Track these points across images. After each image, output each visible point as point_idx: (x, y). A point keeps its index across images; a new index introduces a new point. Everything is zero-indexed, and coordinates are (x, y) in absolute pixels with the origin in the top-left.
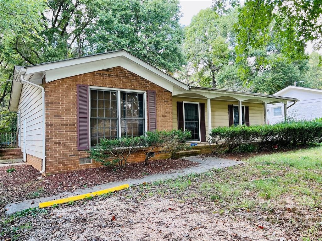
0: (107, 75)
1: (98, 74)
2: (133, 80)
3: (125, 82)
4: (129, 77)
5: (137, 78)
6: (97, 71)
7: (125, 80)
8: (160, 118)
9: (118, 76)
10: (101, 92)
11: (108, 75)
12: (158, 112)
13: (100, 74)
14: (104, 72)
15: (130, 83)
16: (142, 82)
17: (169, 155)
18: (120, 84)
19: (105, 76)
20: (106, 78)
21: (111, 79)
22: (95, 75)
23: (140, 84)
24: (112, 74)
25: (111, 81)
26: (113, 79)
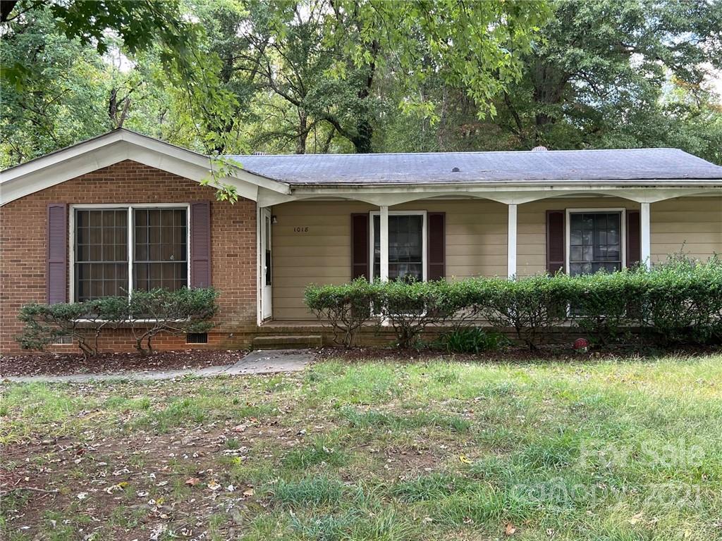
0: (102, 180)
1: (85, 180)
2: (157, 182)
3: (138, 190)
4: (148, 179)
5: (167, 179)
6: (84, 175)
7: (139, 186)
8: (220, 262)
9: (124, 179)
10: (96, 213)
11: (105, 179)
12: (216, 247)
13: (90, 180)
14: (98, 176)
15: (151, 190)
16: (177, 186)
17: (245, 342)
18: (128, 194)
19: (99, 183)
20: (101, 187)
21: (110, 186)
22: (79, 184)
23: (173, 190)
24: (113, 176)
25: (111, 190)
26: (113, 187)
